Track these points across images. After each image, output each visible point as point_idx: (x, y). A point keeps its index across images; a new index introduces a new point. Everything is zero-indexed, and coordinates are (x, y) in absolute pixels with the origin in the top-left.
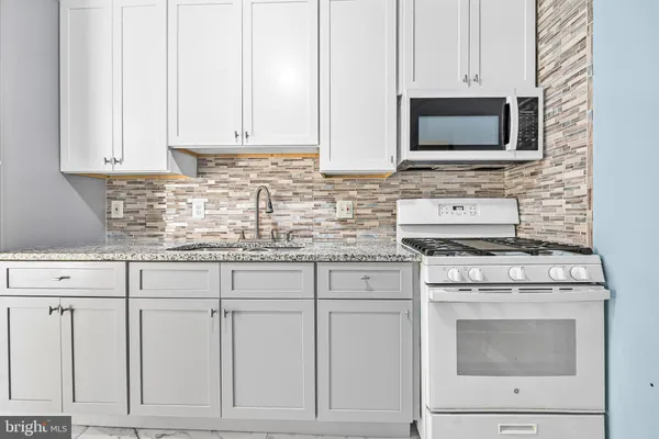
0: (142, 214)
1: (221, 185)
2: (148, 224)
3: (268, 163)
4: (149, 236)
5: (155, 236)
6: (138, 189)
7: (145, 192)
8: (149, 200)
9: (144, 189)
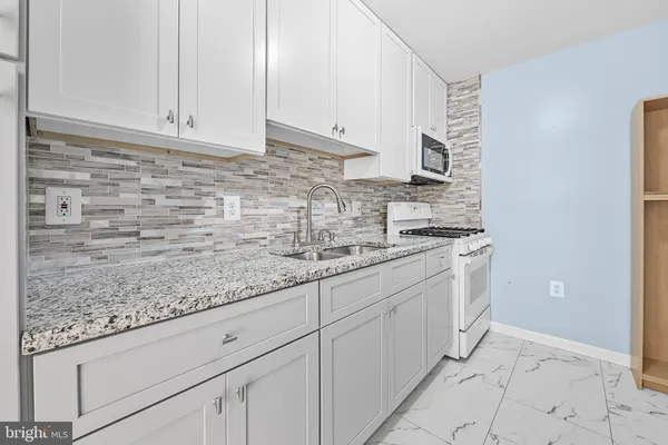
0: (130, 215)
1: (260, 176)
2: (144, 234)
3: (306, 157)
4: (145, 254)
5: (160, 252)
6: (122, 168)
7: (137, 175)
8: (145, 190)
9: (135, 169)
